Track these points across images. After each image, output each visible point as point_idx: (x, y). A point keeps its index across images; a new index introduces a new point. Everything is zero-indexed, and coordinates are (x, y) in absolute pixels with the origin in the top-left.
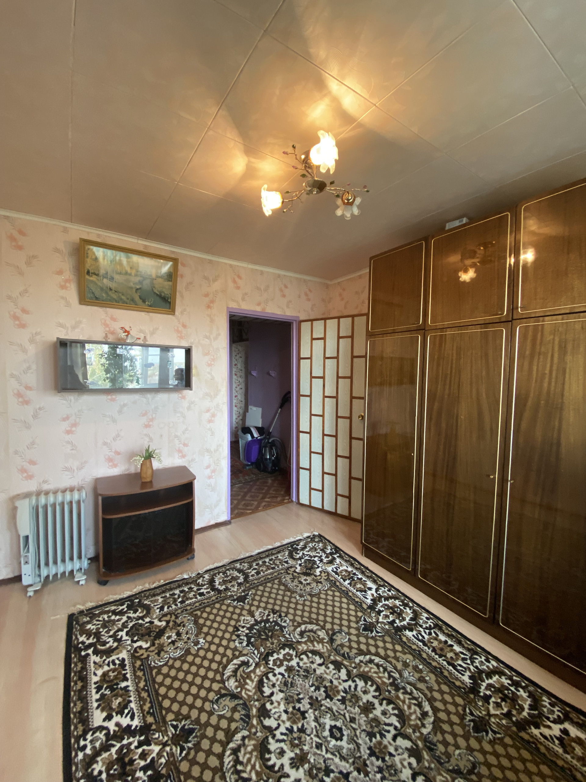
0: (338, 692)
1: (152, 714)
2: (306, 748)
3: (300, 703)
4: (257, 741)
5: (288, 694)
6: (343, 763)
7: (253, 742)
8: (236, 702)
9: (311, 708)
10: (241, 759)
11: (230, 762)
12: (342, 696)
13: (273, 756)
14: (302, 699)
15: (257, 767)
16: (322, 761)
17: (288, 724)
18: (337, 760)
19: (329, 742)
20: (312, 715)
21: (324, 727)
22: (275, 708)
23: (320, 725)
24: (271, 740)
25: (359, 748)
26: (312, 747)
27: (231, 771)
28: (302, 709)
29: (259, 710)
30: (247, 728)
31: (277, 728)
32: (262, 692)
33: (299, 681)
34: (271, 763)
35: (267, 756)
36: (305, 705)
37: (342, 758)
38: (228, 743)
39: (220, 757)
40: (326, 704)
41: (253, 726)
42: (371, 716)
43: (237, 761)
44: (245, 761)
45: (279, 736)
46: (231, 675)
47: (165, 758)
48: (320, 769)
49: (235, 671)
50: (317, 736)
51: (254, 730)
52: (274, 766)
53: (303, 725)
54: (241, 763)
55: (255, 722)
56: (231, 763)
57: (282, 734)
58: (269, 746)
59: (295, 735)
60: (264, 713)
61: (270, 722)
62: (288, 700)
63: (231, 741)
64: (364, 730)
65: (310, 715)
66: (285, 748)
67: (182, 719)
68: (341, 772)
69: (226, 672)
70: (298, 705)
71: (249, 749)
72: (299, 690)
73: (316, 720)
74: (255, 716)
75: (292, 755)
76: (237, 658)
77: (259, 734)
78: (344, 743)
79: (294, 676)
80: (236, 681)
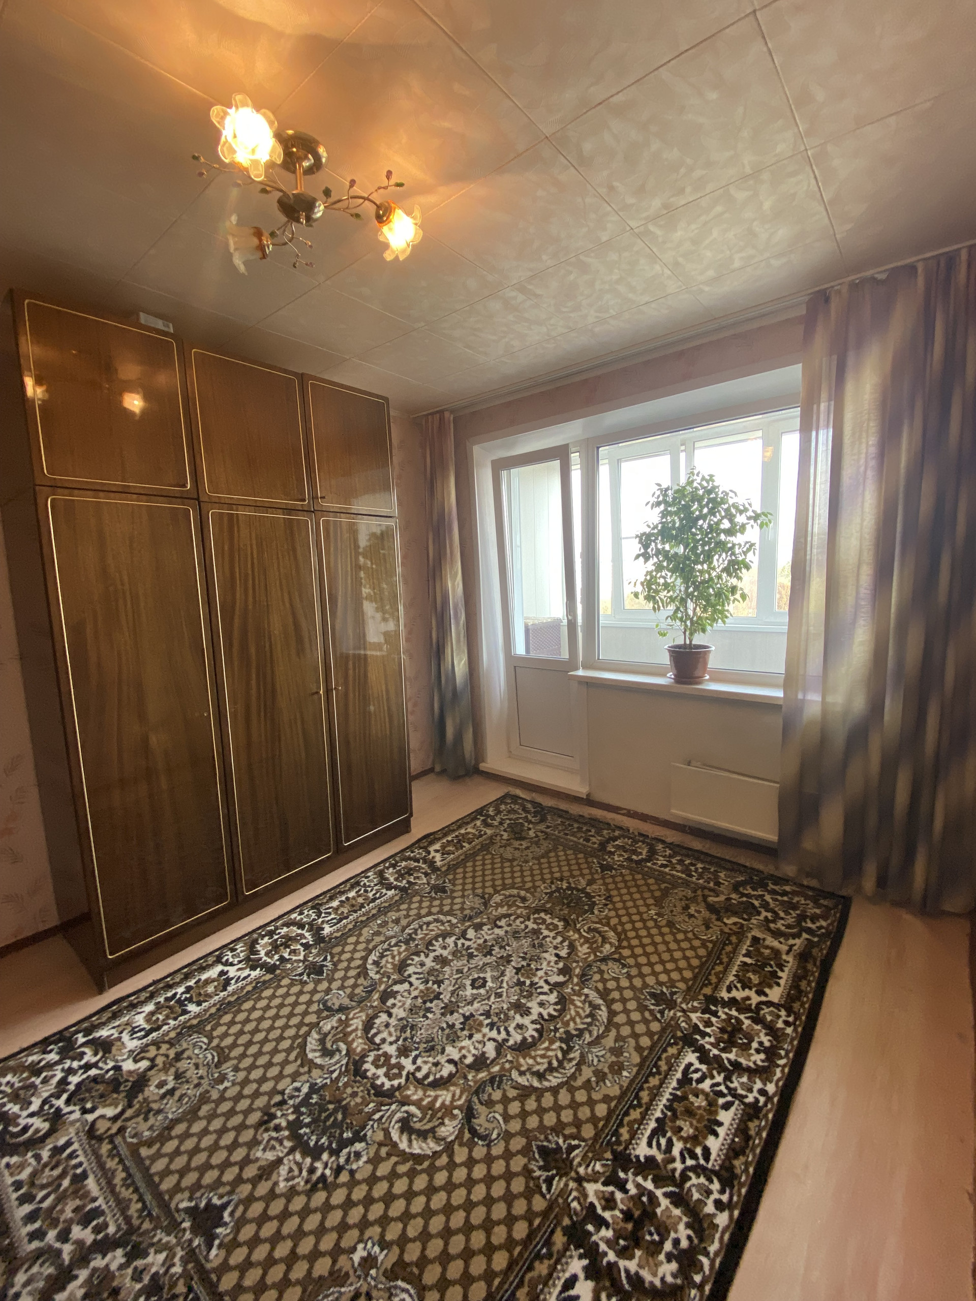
0: (427, 989)
1: (548, 1243)
2: (505, 1007)
3: (454, 1025)
4: (518, 1057)
5: (445, 1042)
6: (507, 973)
7: (522, 1060)
8: (477, 1107)
9: (458, 1012)
10: (546, 1066)
11: (555, 1077)
12: (433, 984)
13: (527, 1035)
14: (447, 1023)
15: (546, 1044)
16: (513, 990)
17: (486, 1030)
18: (506, 979)
19: (491, 988)
20: (466, 1009)
21: (477, 994)
22: (469, 1051)
23: (476, 998)
24: (511, 1042)
25: (488, 964)
26: (503, 1001)
27: (563, 1071)
28: (462, 1020)
29: (478, 1070)
30: (508, 1074)
31: (494, 1040)
32: (451, 1076)
33: (421, 1034)
34: (536, 1035)
35: (530, 1040)
36: (456, 1019)
37: (503, 974)
38: (536, 1089)
39: (555, 1091)
40: (448, 997)
41: (503, 1069)
42: (450, 957)
43: (551, 1069)
44: (545, 1060)
45: (503, 1035)
46: (434, 1137)
47: (594, 1165)
48: (521, 990)
49: (423, 1135)
50: (489, 998)
51: (507, 1066)
52: (536, 1030)
53: (482, 1015)
54: (550, 1063)
55: (496, 1069)
56: (555, 1074)
57: (499, 1032)
58: (519, 1042)
59: (496, 1019)
60: (480, 1062)
61: (490, 1050)
62: (453, 1039)
63: (532, 1086)
64: (468, 961)
65: (467, 1010)
66: (513, 1025)
67: (533, 1179)
68: (517, 973)
69: (429, 1153)
70: (458, 1026)
71: (531, 1061)
72: (435, 1030)
73: (471, 1003)
74: (488, 1071)
75: (518, 1017)
76: (395, 1145)
77: (509, 1057)
78: (488, 975)
79: (415, 1042)
80: (443, 1124)
